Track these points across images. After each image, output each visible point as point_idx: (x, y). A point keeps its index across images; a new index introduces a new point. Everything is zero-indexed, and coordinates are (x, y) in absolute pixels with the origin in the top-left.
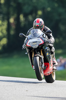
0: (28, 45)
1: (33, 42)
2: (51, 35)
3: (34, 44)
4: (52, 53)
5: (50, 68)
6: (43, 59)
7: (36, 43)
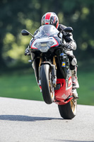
0: (33, 46)
1: (42, 43)
2: (71, 37)
3: (42, 45)
4: (72, 68)
5: (67, 89)
6: (55, 71)
7: (45, 45)
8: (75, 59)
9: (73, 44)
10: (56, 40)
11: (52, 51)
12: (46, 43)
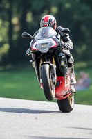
0: (34, 48)
1: (42, 44)
2: (68, 38)
3: (42, 46)
4: (70, 65)
5: (66, 85)
6: (55, 70)
7: (45, 46)
8: (72, 57)
9: (70, 44)
10: (55, 41)
11: (52, 51)
12: (46, 44)
